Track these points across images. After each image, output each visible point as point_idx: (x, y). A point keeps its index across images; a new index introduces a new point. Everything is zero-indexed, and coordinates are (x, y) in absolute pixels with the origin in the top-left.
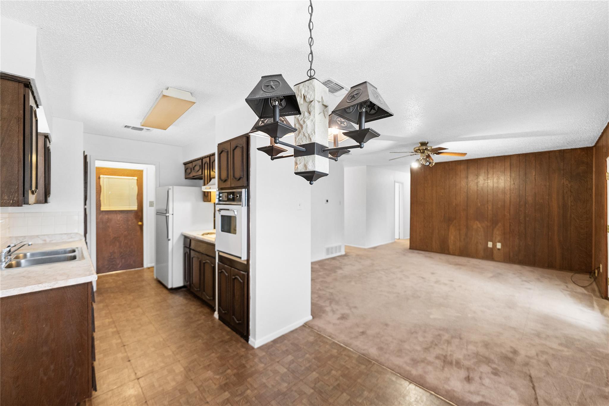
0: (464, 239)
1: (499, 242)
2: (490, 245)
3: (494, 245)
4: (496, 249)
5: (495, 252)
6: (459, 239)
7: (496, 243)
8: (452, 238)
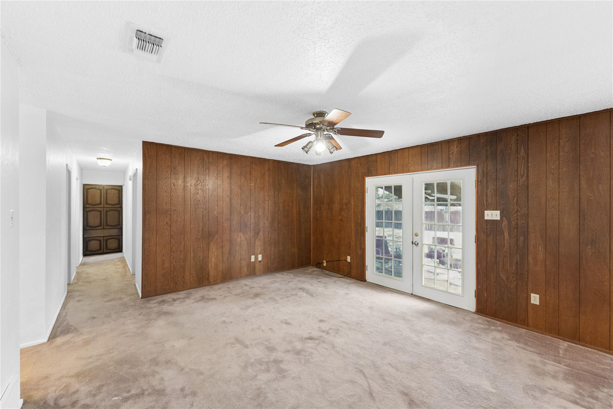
0: (228, 258)
1: (260, 254)
2: (253, 260)
3: (256, 258)
4: (258, 262)
5: (257, 265)
6: (221, 259)
7: (258, 255)
8: (213, 260)
